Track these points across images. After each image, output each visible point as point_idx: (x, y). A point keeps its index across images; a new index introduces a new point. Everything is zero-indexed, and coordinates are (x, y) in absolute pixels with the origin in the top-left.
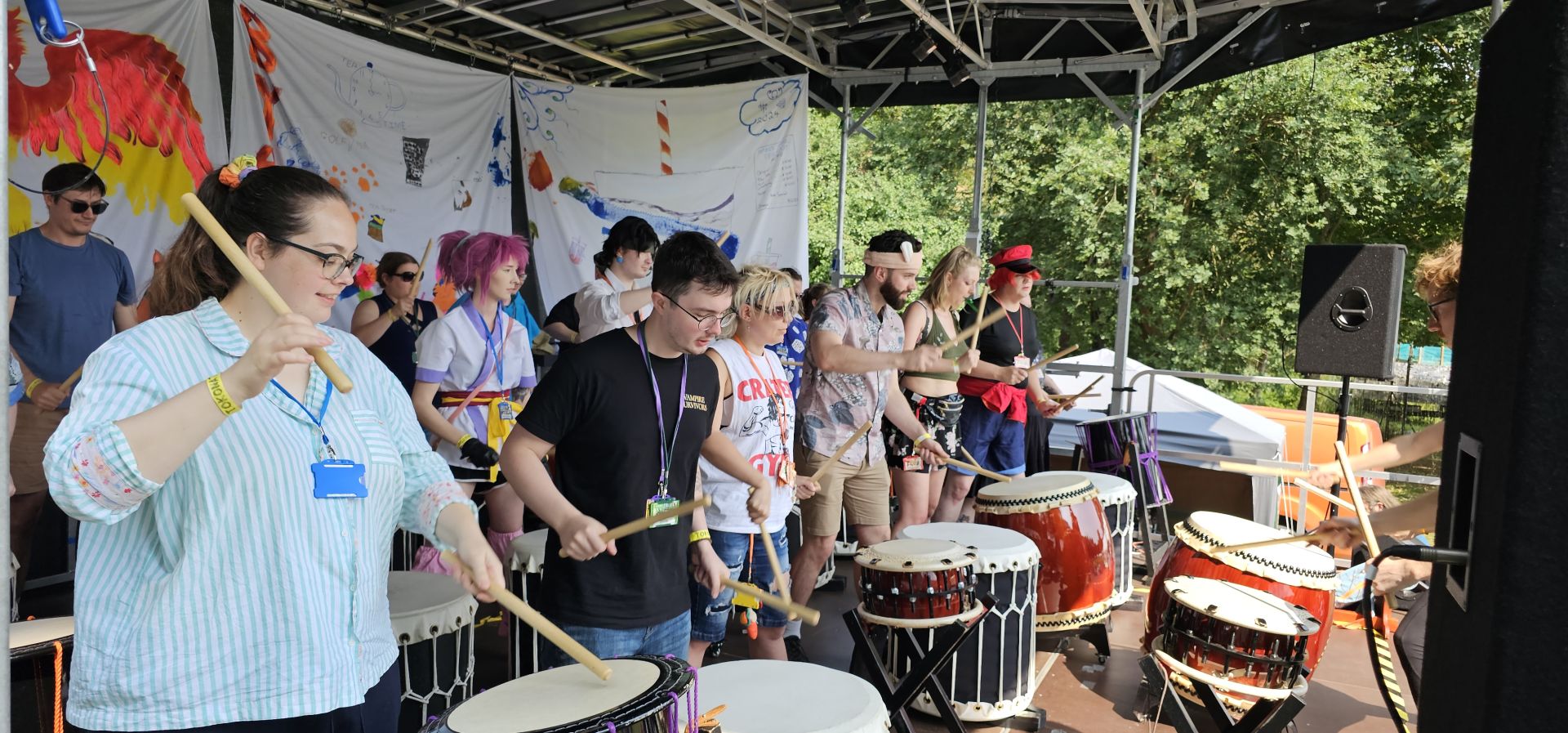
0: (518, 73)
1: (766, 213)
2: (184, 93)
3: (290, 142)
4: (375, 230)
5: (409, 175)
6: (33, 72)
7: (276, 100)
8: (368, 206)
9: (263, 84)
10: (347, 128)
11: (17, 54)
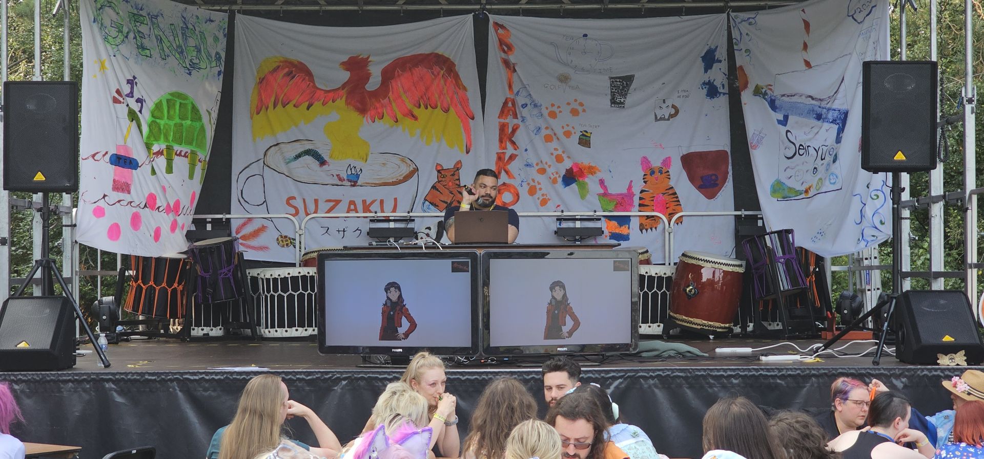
0: (734, 9)
2: (457, 77)
3: (524, 93)
4: (585, 141)
5: (613, 102)
6: (374, 83)
7: (515, 71)
8: (578, 125)
9: (506, 63)
10: (564, 79)
11: (367, 77)
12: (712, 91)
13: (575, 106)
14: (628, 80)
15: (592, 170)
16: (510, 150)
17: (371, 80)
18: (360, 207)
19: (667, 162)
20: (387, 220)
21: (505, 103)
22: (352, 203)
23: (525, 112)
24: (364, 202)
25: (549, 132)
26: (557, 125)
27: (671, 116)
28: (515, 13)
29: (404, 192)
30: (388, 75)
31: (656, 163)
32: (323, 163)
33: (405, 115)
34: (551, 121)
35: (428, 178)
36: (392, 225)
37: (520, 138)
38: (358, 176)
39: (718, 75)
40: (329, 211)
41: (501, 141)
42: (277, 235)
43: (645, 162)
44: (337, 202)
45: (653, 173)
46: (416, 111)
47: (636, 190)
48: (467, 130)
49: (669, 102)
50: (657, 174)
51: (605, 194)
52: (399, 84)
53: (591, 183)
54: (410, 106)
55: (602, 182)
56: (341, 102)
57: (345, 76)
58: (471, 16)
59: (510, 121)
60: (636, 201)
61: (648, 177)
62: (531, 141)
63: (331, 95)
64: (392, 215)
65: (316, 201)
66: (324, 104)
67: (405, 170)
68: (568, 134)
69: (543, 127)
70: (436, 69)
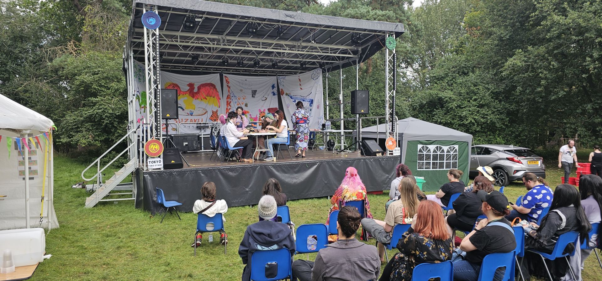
0: (278, 75)
1: (317, 95)
2: (216, 89)
3: (232, 93)
4: (246, 105)
5: (252, 96)
6: (196, 90)
7: (230, 88)
8: (245, 101)
9: (228, 86)
10: (241, 90)
11: (194, 88)
12: (274, 94)
13: (244, 97)
14: (256, 91)
15: (248, 112)
16: (229, 107)
17: (195, 89)
18: (193, 121)
19: (264, 110)
20: (200, 124)
21: (228, 96)
22: (191, 120)
23: (233, 98)
24: (194, 119)
25: (238, 103)
26: (240, 101)
27: (265, 100)
28: (230, 74)
29: (204, 117)
30: (199, 88)
31: (262, 111)
32: (183, 110)
33: (204, 98)
34: (239, 101)
35: (210, 114)
36: (202, 125)
37: (232, 104)
38: (192, 113)
39: (275, 90)
40: (185, 122)
41: (227, 105)
42: (172, 128)
43: (260, 110)
44: (188, 120)
45: (261, 113)
46: (207, 97)
47: (258, 116)
48: (219, 102)
49: (265, 97)
50: (262, 113)
51: (251, 118)
52: (202, 90)
53: (248, 115)
54: (205, 96)
55: (250, 115)
56: (187, 95)
57: (188, 88)
58: (219, 74)
59: (229, 100)
60: (258, 119)
61: (261, 114)
62: (234, 105)
63: (185, 93)
64: (202, 123)
65: (182, 119)
66: (183, 95)
67: (205, 112)
68: (242, 104)
69: (237, 101)
70: (211, 87)
